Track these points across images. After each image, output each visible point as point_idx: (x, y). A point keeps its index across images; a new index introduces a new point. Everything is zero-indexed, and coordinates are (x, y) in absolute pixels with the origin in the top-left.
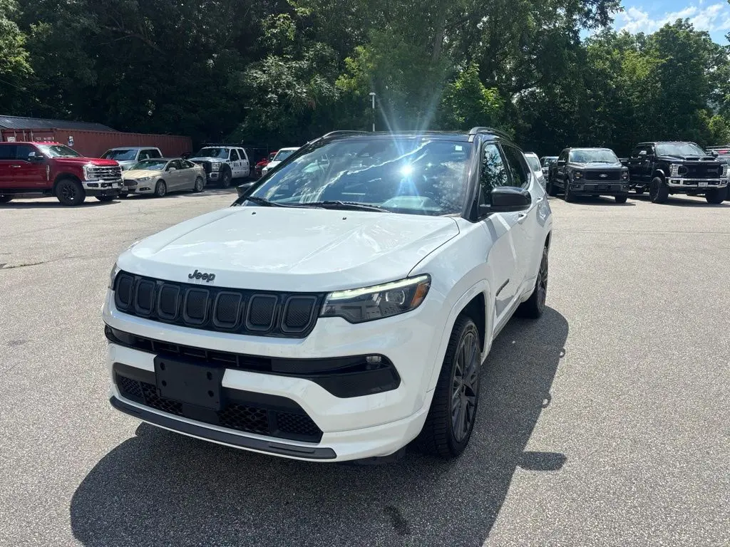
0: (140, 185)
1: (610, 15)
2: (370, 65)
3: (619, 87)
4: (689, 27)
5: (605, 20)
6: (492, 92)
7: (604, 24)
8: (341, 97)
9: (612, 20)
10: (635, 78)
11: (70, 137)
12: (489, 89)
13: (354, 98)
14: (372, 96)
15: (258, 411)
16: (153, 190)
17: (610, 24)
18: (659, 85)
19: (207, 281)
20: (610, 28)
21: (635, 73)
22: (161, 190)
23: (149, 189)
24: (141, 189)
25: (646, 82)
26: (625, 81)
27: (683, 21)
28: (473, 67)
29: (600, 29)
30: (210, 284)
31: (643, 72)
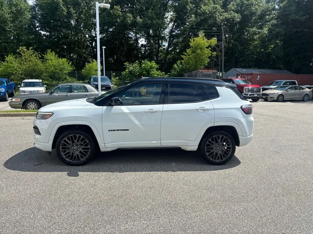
0: (270, 96)
11: (258, 76)
16: (276, 99)
22: (281, 99)
23: (274, 98)
24: (270, 98)
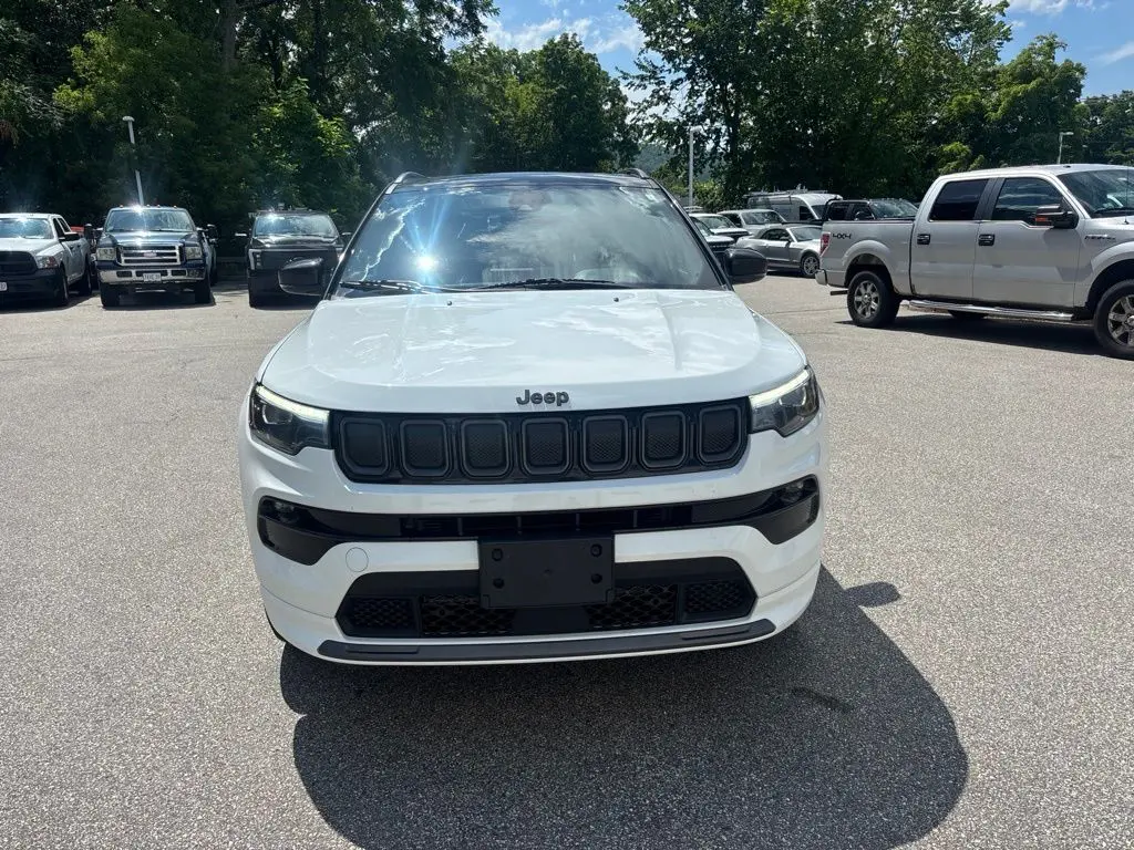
1: (482, 18)
2: (122, 68)
3: (503, 125)
4: (577, 46)
5: (475, 27)
6: (335, 124)
7: (476, 32)
8: (66, 123)
9: (485, 27)
10: (519, 113)
12: (331, 120)
13: (94, 125)
14: (127, 122)
15: (666, 590)
17: (483, 34)
18: (551, 124)
19: (559, 405)
20: (482, 39)
21: (518, 107)
25: (534, 120)
26: (509, 117)
27: (570, 36)
28: (299, 82)
29: (469, 40)
30: (564, 408)
31: (529, 106)
